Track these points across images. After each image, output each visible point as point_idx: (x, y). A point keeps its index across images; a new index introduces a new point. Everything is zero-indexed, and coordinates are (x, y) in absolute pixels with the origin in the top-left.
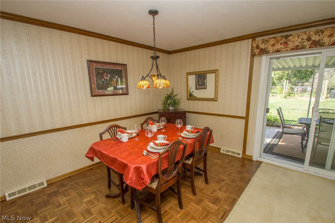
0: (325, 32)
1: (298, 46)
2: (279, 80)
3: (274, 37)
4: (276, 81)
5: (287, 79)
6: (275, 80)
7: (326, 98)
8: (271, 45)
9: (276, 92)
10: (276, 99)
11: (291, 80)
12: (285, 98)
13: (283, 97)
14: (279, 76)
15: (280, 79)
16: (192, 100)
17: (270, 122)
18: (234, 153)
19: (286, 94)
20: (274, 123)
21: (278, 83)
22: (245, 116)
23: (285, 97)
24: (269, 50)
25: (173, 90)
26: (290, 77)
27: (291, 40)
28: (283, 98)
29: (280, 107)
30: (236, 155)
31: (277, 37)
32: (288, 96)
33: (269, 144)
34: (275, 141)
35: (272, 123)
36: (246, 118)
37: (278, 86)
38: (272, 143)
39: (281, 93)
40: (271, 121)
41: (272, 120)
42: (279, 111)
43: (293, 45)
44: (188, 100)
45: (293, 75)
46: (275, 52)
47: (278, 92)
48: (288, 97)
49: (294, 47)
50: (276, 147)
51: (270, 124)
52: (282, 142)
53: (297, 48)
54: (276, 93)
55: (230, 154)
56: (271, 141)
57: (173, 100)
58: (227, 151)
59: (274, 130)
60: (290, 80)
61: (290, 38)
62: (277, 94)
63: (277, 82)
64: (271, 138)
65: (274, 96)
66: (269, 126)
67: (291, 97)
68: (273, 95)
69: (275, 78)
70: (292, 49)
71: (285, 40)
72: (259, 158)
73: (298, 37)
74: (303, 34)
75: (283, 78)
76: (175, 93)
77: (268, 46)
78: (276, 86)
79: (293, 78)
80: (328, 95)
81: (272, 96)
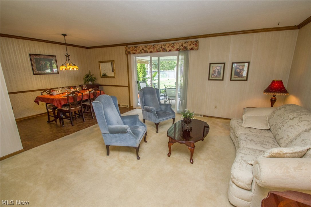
1: (140, 52)
16: (103, 78)
18: (125, 106)
22: (128, 85)
24: (131, 53)
25: (90, 72)
30: (126, 107)
36: (128, 87)
44: (101, 78)
55: (124, 107)
57: (90, 78)
58: (123, 105)
76: (91, 74)
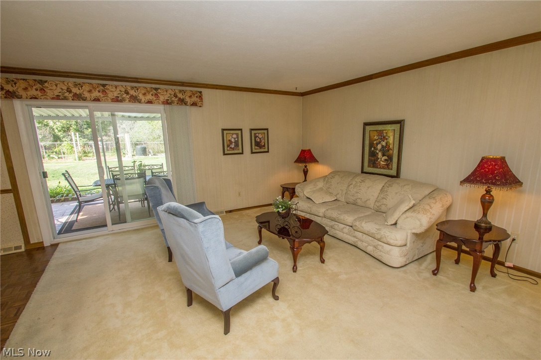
0: (84, 86)
2: (64, 131)
3: (24, 80)
4: (59, 134)
5: (77, 130)
6: (56, 131)
7: (133, 156)
8: (22, 88)
9: (63, 152)
10: (66, 162)
11: (84, 132)
12: (80, 160)
13: (77, 158)
14: (62, 125)
15: (66, 130)
17: (62, 196)
19: (80, 155)
20: (68, 196)
21: (64, 137)
22: (11, 188)
23: (80, 158)
24: (21, 94)
26: (81, 127)
27: (47, 87)
28: (77, 160)
29: (66, 171)
30: (14, 252)
31: (29, 80)
32: (85, 156)
33: (66, 223)
34: (73, 217)
35: (66, 196)
36: (14, 190)
37: (65, 142)
38: (69, 220)
39: (72, 152)
40: (62, 193)
41: (65, 193)
42: (67, 176)
43: (52, 93)
45: (85, 125)
46: (31, 98)
47: (65, 151)
48: (85, 158)
49: (54, 96)
50: (76, 223)
51: (62, 198)
52: (82, 215)
53: (58, 98)
54: (64, 154)
56: (68, 219)
59: (71, 205)
60: (82, 132)
61: (46, 84)
62: (66, 156)
63: (61, 136)
64: (68, 215)
65: (61, 158)
66: (62, 202)
67: (90, 158)
68: (60, 156)
69: (57, 129)
70: (53, 98)
71: (41, 86)
72: (53, 240)
73: (56, 86)
74: (61, 84)
75: (71, 128)
77: (18, 88)
78: (61, 141)
79: (86, 128)
80: (135, 153)
81: (59, 158)
